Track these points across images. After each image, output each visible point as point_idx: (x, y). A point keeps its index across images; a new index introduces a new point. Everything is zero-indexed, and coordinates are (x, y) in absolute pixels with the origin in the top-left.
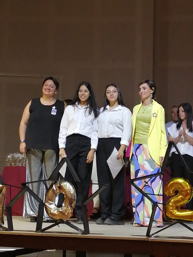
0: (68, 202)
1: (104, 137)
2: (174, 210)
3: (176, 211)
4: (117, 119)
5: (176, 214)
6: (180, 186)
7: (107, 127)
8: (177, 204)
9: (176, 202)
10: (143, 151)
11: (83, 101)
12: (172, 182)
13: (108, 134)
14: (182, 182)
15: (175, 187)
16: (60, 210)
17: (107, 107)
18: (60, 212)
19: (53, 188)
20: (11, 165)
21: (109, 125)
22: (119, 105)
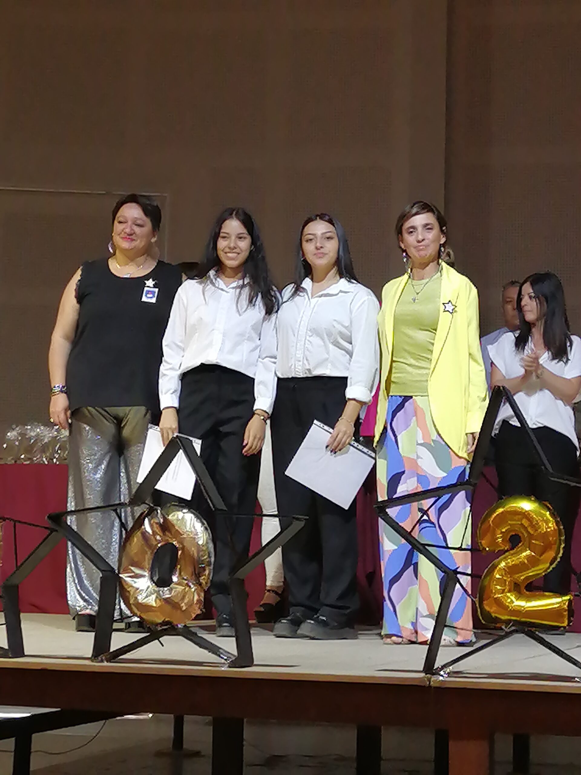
0: (190, 569)
1: (294, 375)
2: (509, 594)
3: (513, 598)
4: (335, 320)
5: (514, 604)
6: (525, 522)
7: (305, 344)
8: (517, 575)
9: (512, 570)
10: (414, 418)
11: (231, 268)
12: (501, 510)
13: (308, 367)
14: (531, 511)
15: (510, 525)
16: (166, 593)
17: (303, 285)
18: (167, 600)
19: (143, 527)
20: (15, 462)
21: (311, 339)
22: (341, 278)
